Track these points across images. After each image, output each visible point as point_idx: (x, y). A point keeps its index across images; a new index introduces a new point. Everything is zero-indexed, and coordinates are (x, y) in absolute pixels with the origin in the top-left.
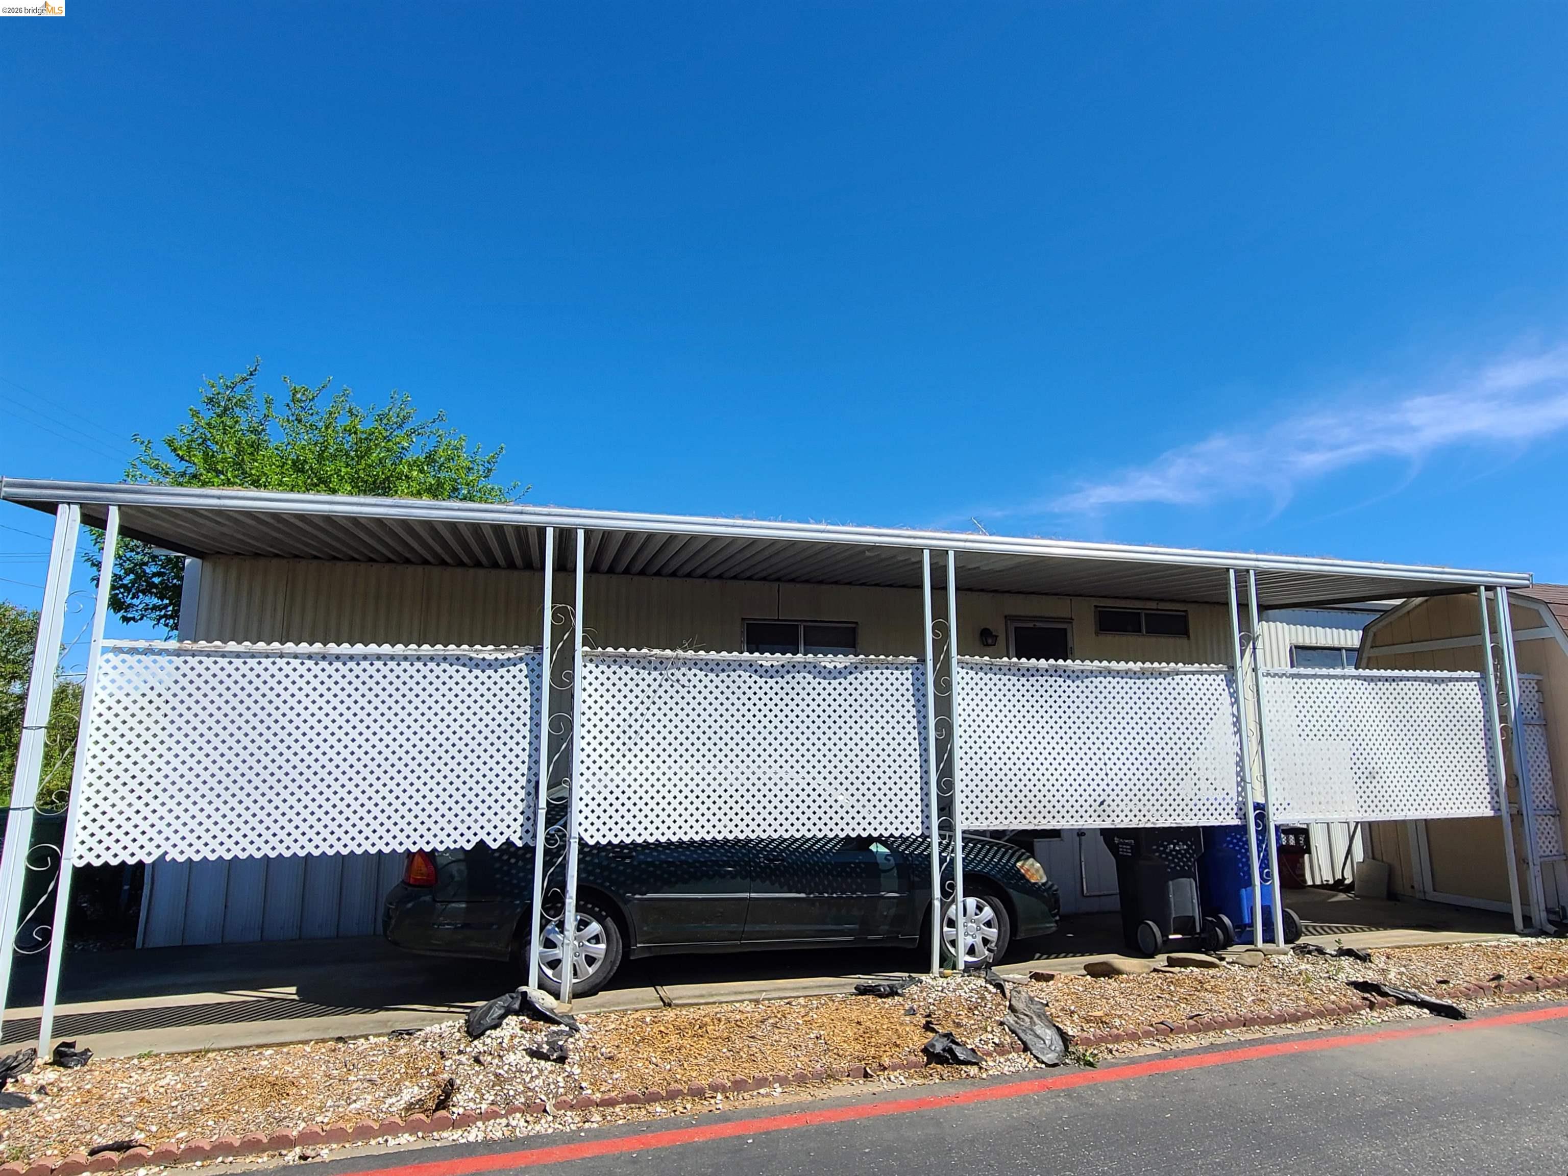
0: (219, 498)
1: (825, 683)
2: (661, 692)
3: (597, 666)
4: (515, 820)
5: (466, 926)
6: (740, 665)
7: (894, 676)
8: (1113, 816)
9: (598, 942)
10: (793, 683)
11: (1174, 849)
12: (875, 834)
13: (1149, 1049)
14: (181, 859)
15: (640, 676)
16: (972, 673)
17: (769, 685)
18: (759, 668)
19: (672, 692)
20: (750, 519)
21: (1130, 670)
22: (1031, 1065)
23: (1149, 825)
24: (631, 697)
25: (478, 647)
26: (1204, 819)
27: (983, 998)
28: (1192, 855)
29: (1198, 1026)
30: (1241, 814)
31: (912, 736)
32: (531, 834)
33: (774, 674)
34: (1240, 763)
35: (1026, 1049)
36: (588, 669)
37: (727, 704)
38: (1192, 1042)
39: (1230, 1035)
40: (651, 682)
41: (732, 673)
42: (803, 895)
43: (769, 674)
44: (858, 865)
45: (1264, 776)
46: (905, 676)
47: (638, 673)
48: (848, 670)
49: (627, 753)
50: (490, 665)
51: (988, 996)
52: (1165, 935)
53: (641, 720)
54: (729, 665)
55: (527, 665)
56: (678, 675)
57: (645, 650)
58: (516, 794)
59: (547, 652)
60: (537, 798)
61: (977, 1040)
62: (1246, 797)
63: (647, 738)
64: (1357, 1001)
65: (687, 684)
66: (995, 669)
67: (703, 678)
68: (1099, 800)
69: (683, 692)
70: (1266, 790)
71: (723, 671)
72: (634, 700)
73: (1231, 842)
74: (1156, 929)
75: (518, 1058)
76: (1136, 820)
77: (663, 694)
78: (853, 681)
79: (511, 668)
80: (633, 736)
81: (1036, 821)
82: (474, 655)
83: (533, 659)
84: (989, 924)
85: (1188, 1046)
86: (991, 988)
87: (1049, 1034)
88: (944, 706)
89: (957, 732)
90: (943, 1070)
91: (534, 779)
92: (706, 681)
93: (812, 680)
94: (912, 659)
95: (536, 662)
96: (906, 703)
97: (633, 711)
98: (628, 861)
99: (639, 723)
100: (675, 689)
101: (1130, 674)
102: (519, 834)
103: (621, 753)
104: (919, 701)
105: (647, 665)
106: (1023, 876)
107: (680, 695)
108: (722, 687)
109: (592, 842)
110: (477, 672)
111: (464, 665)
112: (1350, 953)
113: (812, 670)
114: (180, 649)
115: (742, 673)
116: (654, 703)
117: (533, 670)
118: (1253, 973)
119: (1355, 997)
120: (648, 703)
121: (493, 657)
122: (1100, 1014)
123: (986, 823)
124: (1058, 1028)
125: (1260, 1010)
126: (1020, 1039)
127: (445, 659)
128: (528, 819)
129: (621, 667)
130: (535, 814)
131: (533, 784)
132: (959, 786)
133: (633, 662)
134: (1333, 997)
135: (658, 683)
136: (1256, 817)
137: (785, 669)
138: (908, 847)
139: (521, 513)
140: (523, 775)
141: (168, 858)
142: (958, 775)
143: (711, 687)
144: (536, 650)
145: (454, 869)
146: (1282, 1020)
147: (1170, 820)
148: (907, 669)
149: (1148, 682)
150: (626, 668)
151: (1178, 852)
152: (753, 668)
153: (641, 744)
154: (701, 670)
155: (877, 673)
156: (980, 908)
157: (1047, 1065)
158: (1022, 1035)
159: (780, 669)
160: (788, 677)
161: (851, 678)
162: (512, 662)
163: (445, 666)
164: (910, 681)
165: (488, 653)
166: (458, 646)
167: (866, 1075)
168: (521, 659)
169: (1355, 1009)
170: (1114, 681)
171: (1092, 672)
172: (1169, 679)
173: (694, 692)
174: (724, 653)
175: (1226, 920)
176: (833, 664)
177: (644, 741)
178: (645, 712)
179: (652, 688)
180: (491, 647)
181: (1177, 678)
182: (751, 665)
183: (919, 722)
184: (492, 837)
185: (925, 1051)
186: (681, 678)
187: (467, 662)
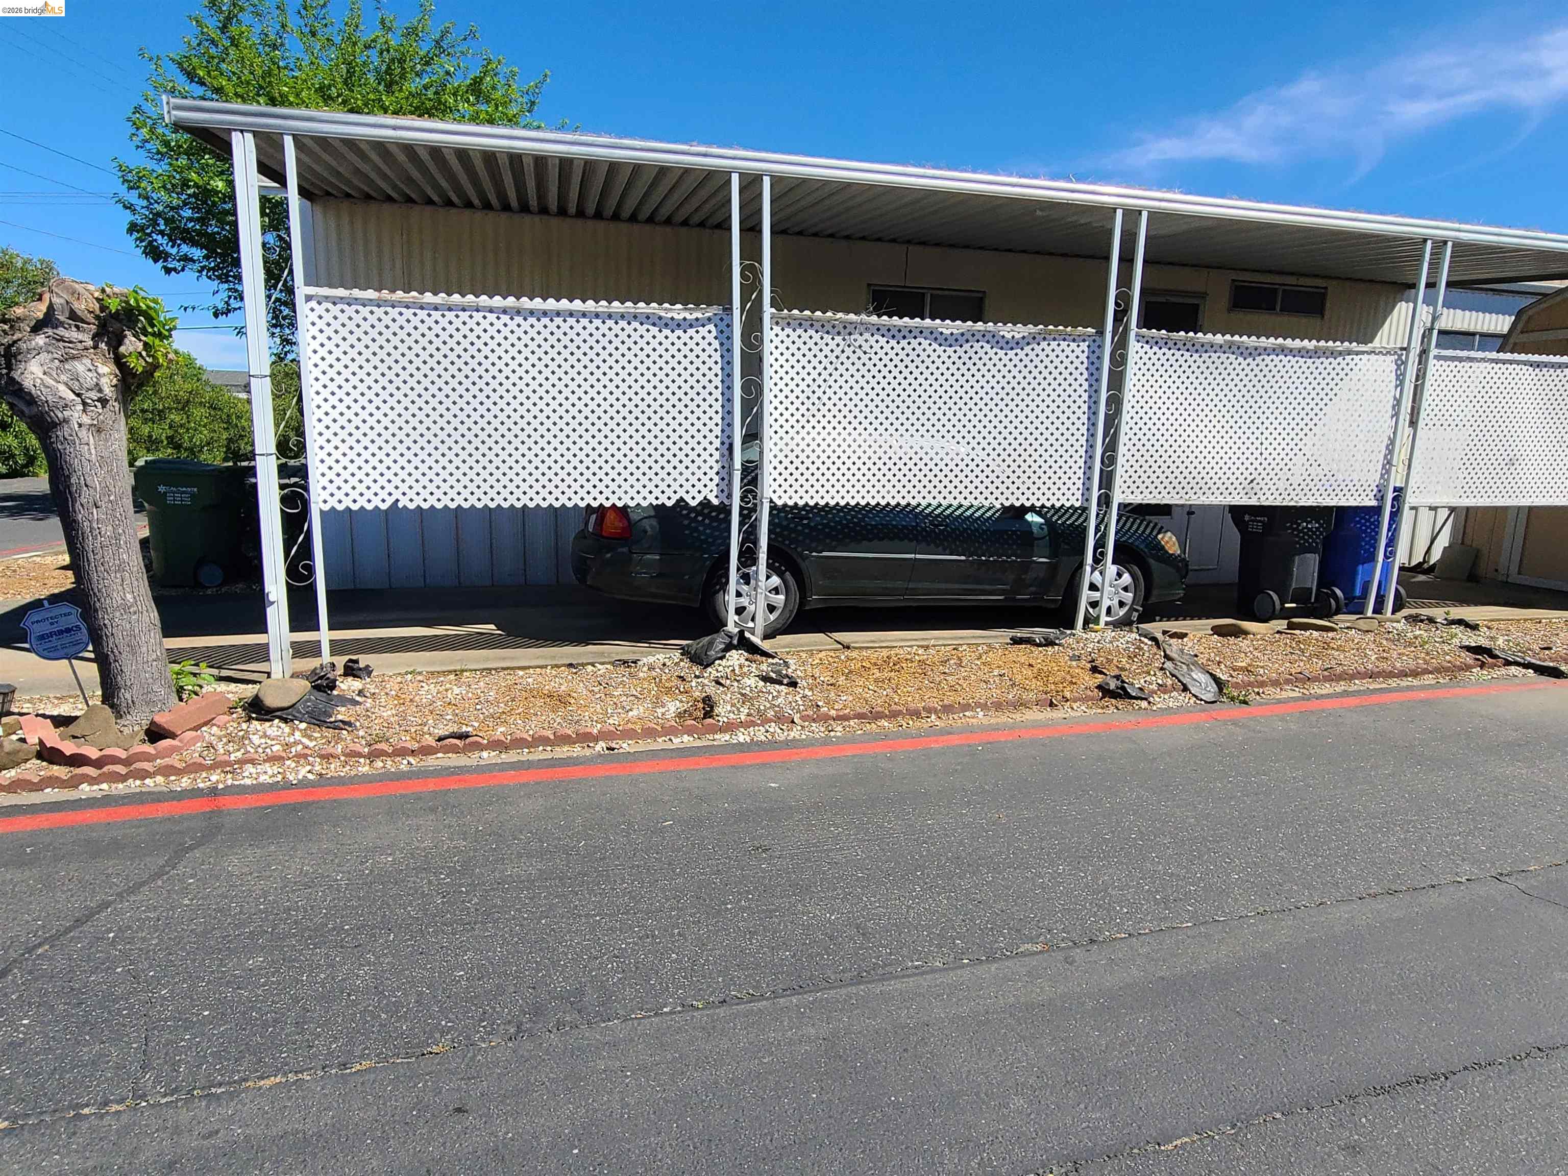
0: (395, 128)
1: (1001, 353)
2: (843, 358)
3: (783, 329)
4: (711, 480)
5: (660, 575)
6: (921, 332)
7: (1070, 348)
8: (1260, 494)
9: (777, 593)
10: (971, 353)
11: (1307, 527)
12: (1028, 504)
13: (1289, 693)
14: (412, 506)
15: (824, 341)
16: (1147, 347)
17: (947, 354)
18: (939, 336)
19: (854, 358)
20: (941, 169)
21: (1303, 348)
22: (1192, 701)
23: (1292, 504)
24: (815, 362)
25: (666, 305)
26: (1344, 499)
27: (1141, 649)
28: (1321, 533)
29: (1332, 677)
30: (1379, 495)
31: (1082, 410)
32: (726, 493)
33: (953, 343)
34: (1390, 449)
35: (1185, 689)
36: (774, 332)
37: (906, 372)
38: (1327, 689)
39: (1358, 685)
40: (834, 347)
41: (912, 341)
42: (963, 558)
43: (948, 343)
44: (1014, 532)
45: (1410, 460)
46: (1081, 349)
47: (822, 338)
48: (1026, 341)
49: (811, 419)
50: (679, 325)
51: (1146, 648)
52: (1282, 604)
53: (824, 386)
54: (910, 332)
55: (716, 326)
56: (861, 340)
57: (829, 314)
58: (711, 455)
59: (736, 312)
60: (732, 459)
61: (1142, 681)
62: (1388, 480)
63: (829, 404)
64: (1470, 661)
65: (868, 350)
66: (1170, 344)
67: (885, 345)
68: (1250, 478)
69: (865, 358)
70: (1408, 474)
71: (904, 337)
72: (817, 365)
73: (1359, 522)
74: (1275, 597)
75: (751, 681)
76: (1280, 499)
77: (845, 360)
78: (1030, 352)
79: (700, 329)
80: (817, 402)
81: (1187, 497)
82: (663, 314)
83: (722, 320)
84: (1126, 589)
85: (1324, 692)
86: (1146, 640)
87: (1203, 678)
88: (1117, 380)
89: (1126, 407)
90: (1120, 704)
91: (727, 441)
92: (887, 348)
93: (989, 350)
94: (1090, 330)
95: (725, 322)
96: (1079, 377)
97: (816, 377)
98: (805, 522)
99: (822, 389)
100: (857, 355)
101: (1303, 353)
102: (715, 493)
103: (805, 419)
104: (1092, 374)
105: (831, 330)
106: (1163, 547)
107: (862, 361)
108: (902, 355)
109: (780, 503)
110: (666, 332)
111: (654, 325)
112: (1460, 622)
113: (991, 339)
114: (379, 299)
115: (922, 340)
116: (836, 369)
117: (722, 332)
118: (1370, 636)
119: (1469, 658)
120: (831, 368)
121: (681, 317)
122: (1244, 664)
123: (1140, 497)
124: (1211, 674)
125: (1384, 666)
126: (1179, 681)
127: (635, 317)
128: (723, 479)
129: (806, 331)
130: (730, 475)
131: (726, 446)
132: (1121, 460)
133: (817, 325)
134: (1448, 658)
135: (840, 348)
136: (1394, 499)
137: (965, 338)
138: (1060, 518)
139: (705, 155)
140: (717, 437)
141: (400, 505)
142: (1122, 450)
143: (892, 354)
144: (725, 310)
145: (646, 524)
146: (1403, 674)
147: (1312, 499)
148: (1084, 341)
149: (1318, 361)
150: (811, 332)
151: (1310, 530)
152: (934, 336)
153: (824, 410)
154: (883, 336)
155: (1054, 344)
156: (1119, 575)
157: (1206, 702)
158: (1181, 678)
159: (959, 338)
160: (967, 346)
161: (1027, 349)
162: (700, 323)
163: (635, 324)
164: (1086, 354)
165: (677, 312)
166: (648, 304)
167: (1051, 704)
168: (709, 319)
169: (1468, 668)
170: (1286, 360)
171: (1265, 349)
172: (1340, 359)
173: (875, 359)
174: (906, 319)
175: (1338, 592)
176: (1012, 334)
177: (827, 408)
178: (828, 378)
179: (835, 354)
180: (679, 306)
181: (1348, 358)
182: (932, 333)
183: (1090, 397)
184: (690, 495)
185: (1099, 687)
186: (864, 344)
187: (657, 321)
